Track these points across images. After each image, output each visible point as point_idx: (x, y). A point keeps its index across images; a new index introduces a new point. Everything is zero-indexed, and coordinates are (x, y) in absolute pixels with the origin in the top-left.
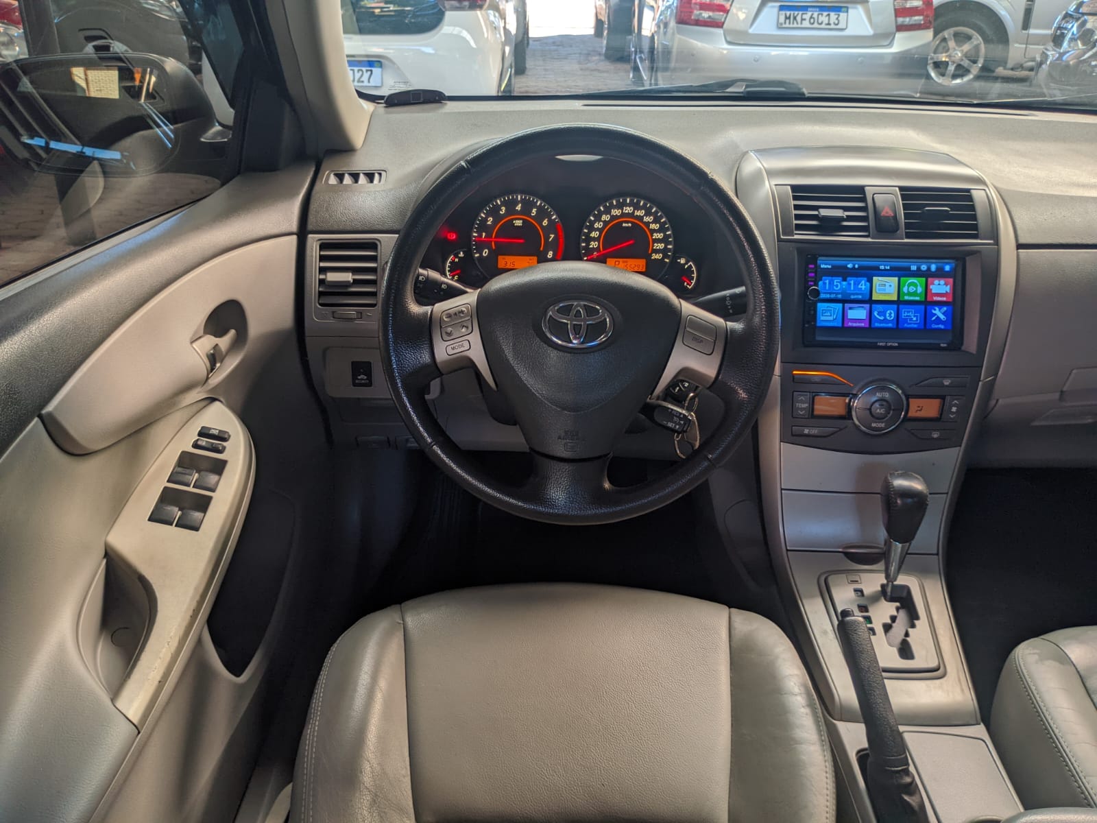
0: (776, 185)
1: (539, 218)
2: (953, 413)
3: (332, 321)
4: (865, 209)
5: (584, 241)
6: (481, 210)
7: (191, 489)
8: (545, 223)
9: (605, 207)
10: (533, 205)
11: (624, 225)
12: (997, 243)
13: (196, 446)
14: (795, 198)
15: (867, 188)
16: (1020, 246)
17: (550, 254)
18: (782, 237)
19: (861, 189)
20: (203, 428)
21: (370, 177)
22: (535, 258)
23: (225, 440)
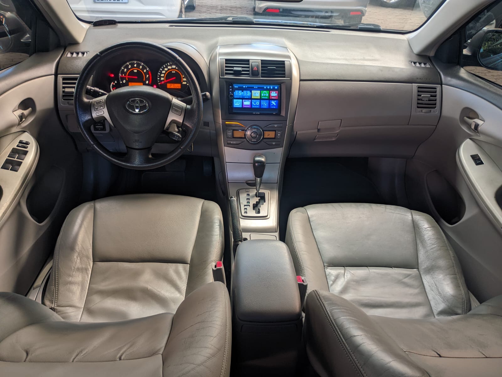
0: (220, 59)
1: (143, 69)
2: (279, 136)
3: (67, 105)
4: (249, 67)
5: (159, 77)
6: (122, 67)
7: (15, 159)
8: (145, 71)
9: (165, 66)
10: (141, 65)
11: (173, 72)
12: (291, 79)
13: (18, 146)
14: (226, 63)
15: (250, 60)
16: (301, 80)
17: (147, 82)
18: (221, 77)
19: (248, 61)
20: (20, 140)
21: (83, 53)
22: (142, 83)
23: (28, 144)
